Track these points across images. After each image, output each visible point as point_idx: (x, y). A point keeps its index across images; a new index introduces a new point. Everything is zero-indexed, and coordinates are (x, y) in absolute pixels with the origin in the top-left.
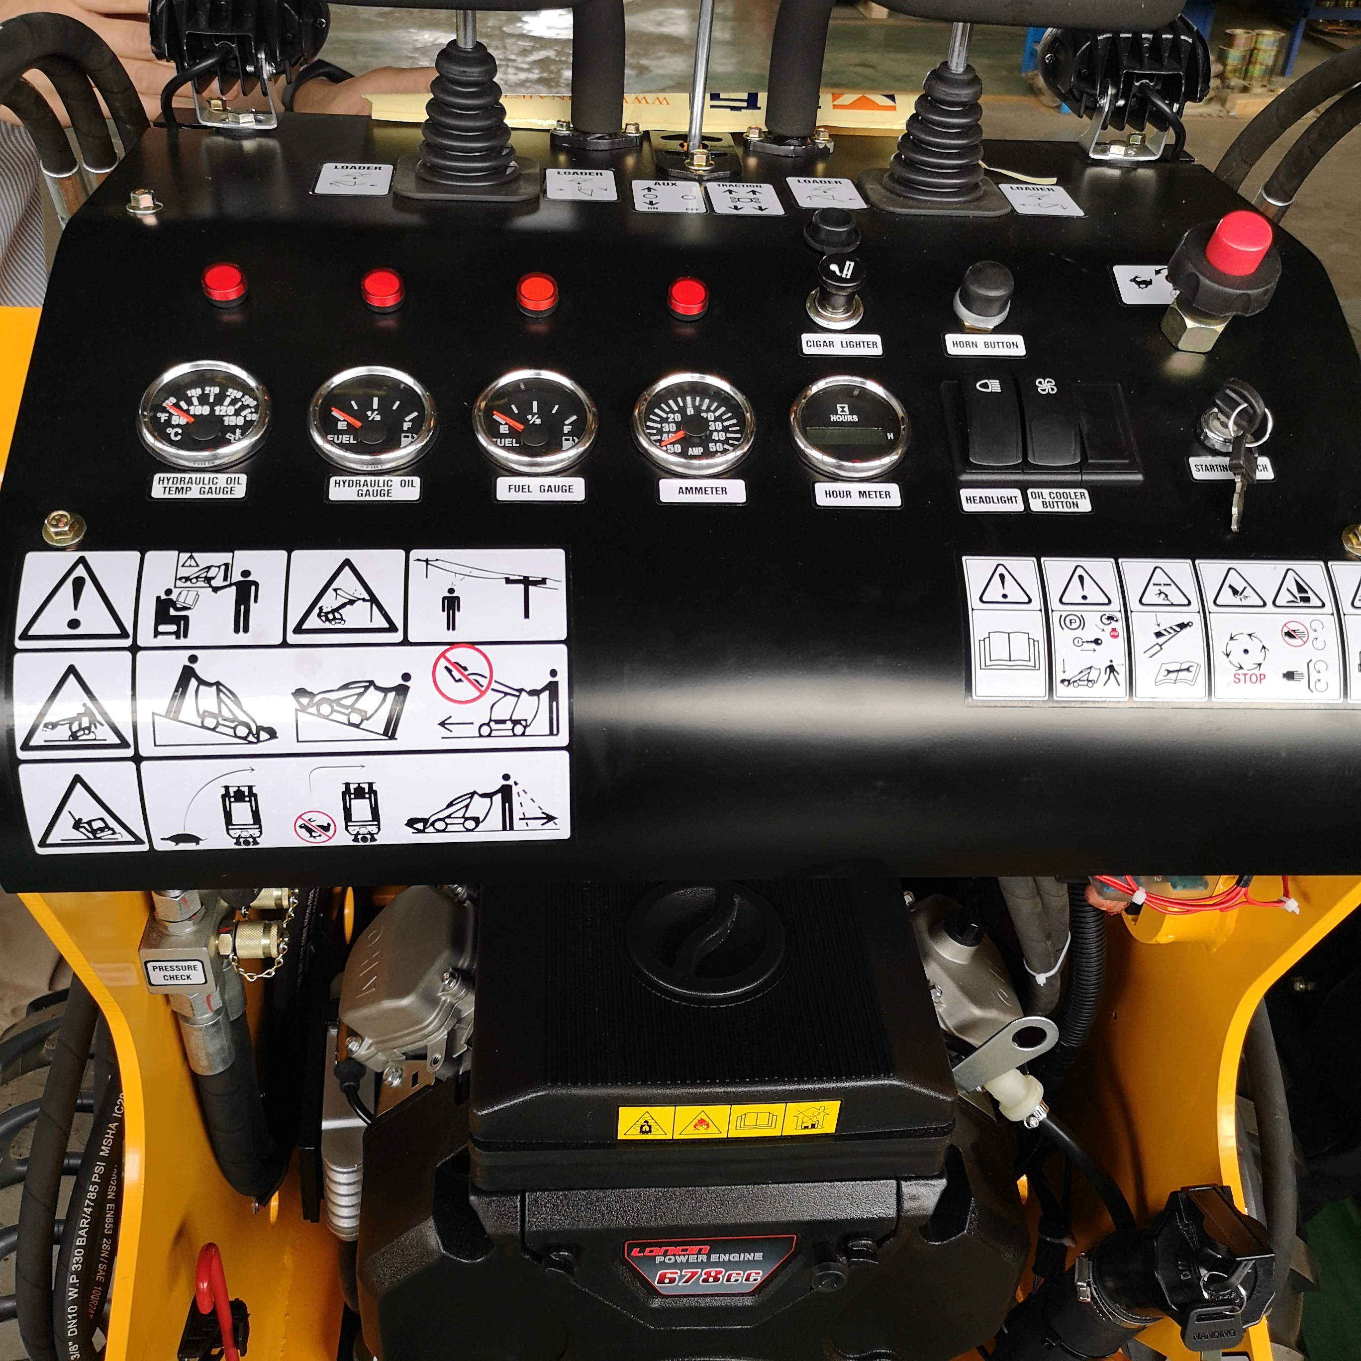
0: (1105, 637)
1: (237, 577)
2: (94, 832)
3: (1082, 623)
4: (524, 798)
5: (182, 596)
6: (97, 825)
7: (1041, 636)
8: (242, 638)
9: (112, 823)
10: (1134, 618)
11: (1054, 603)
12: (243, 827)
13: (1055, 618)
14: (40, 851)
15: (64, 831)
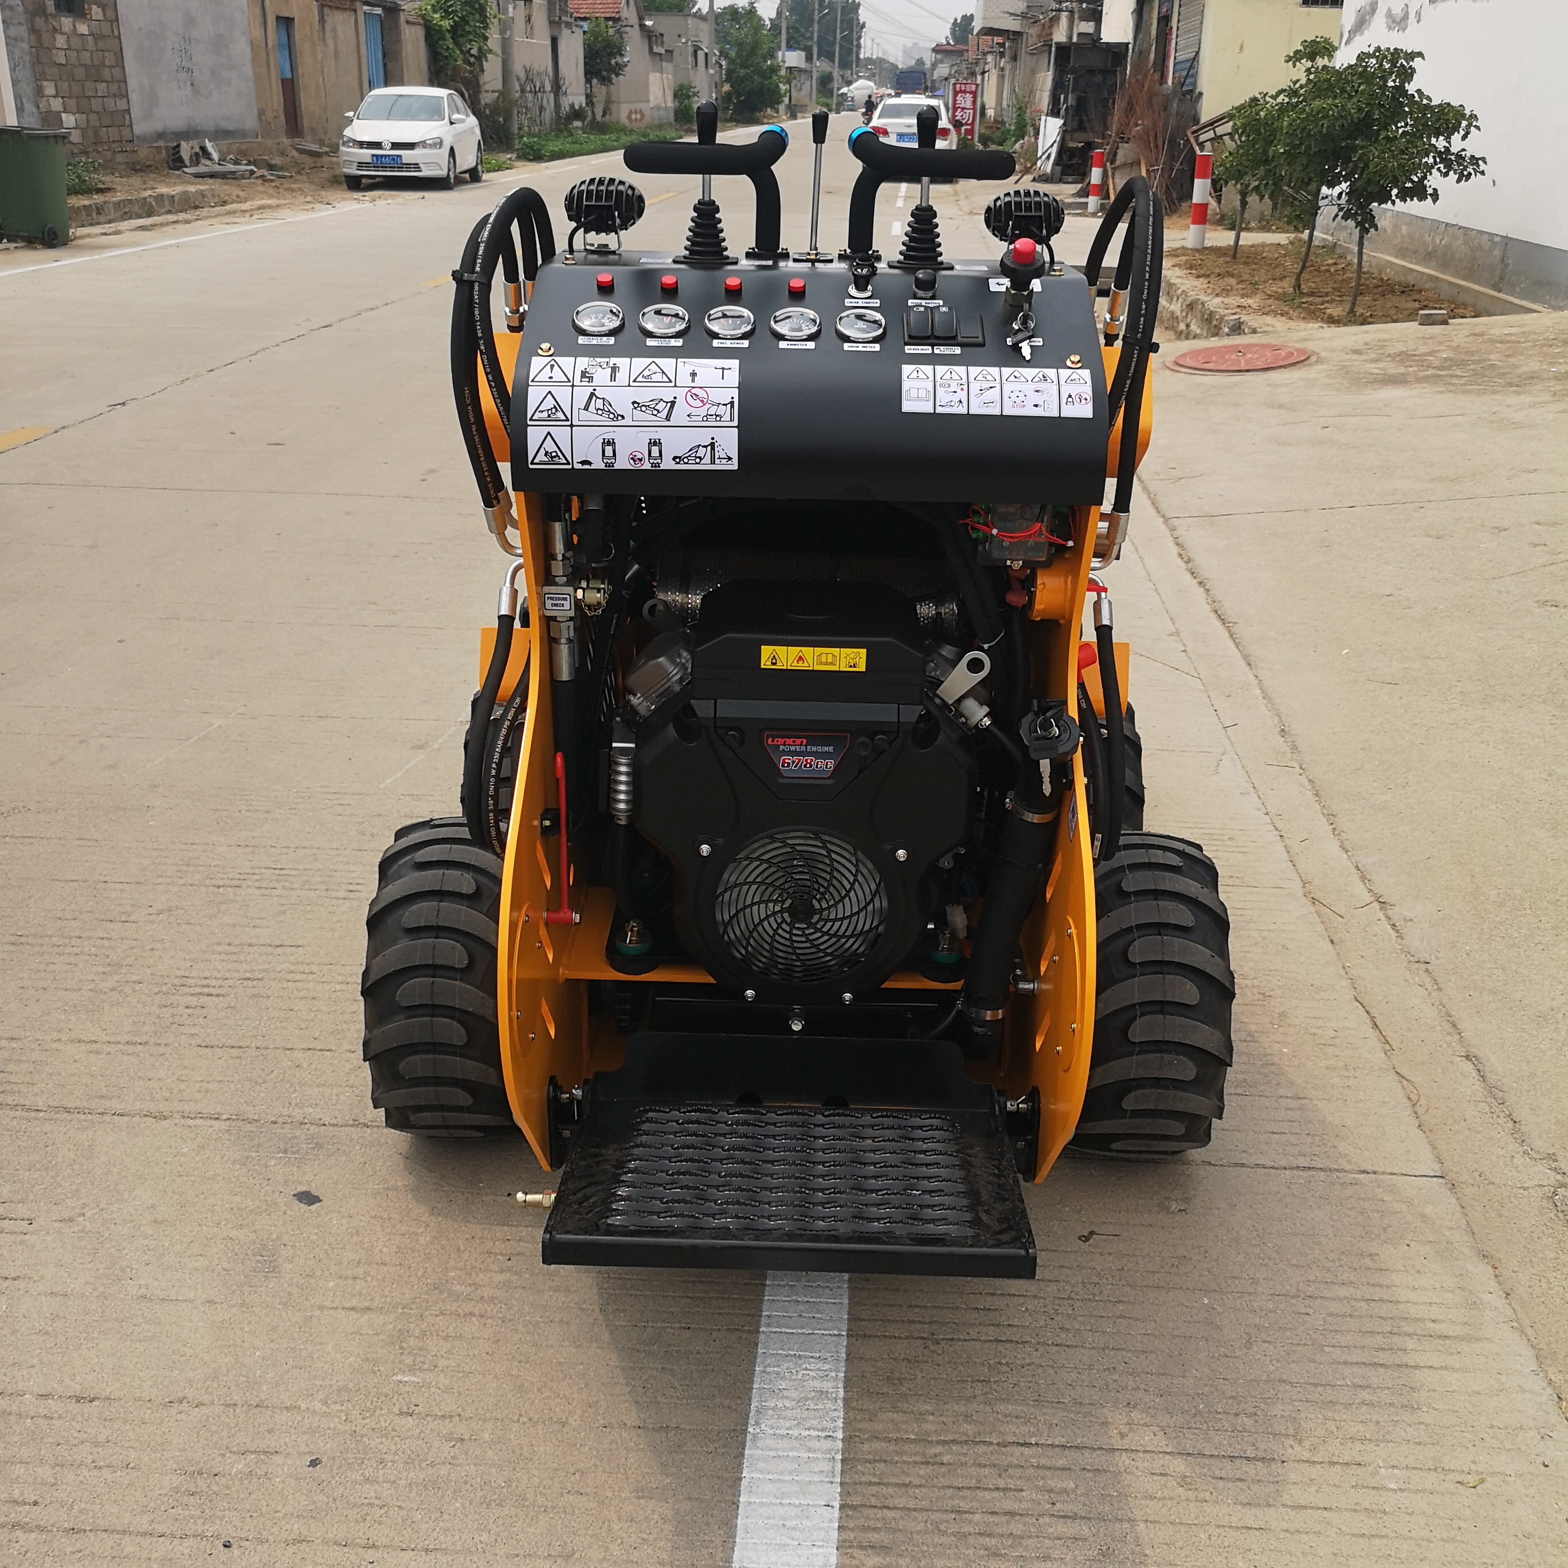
0: (959, 391)
1: (611, 365)
2: (552, 457)
3: (949, 386)
4: (720, 449)
5: (590, 370)
6: (554, 454)
7: (932, 390)
8: (613, 384)
9: (559, 454)
10: (971, 385)
11: (938, 378)
12: (609, 458)
13: (938, 385)
14: (531, 466)
15: (540, 457)
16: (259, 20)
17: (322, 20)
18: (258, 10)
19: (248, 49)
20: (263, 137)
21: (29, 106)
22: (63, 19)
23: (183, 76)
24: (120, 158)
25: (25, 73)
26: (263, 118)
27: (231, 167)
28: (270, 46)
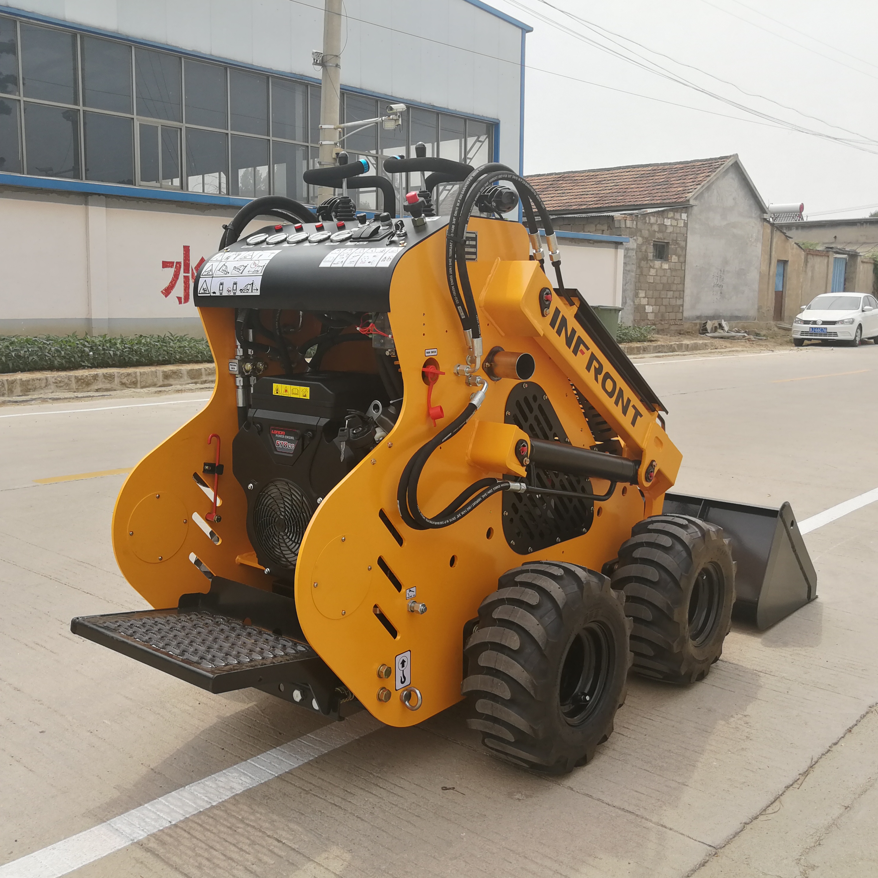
2: (205, 291)
4: (255, 286)
9: (207, 289)
12: (221, 291)
14: (199, 295)
15: (202, 291)
16: (767, 261)
17: (806, 262)
18: (767, 257)
19: (757, 277)
20: (758, 320)
21: (629, 302)
22: (656, 262)
23: (717, 288)
24: (673, 328)
25: (631, 287)
26: (761, 310)
27: (733, 334)
28: (771, 273)
